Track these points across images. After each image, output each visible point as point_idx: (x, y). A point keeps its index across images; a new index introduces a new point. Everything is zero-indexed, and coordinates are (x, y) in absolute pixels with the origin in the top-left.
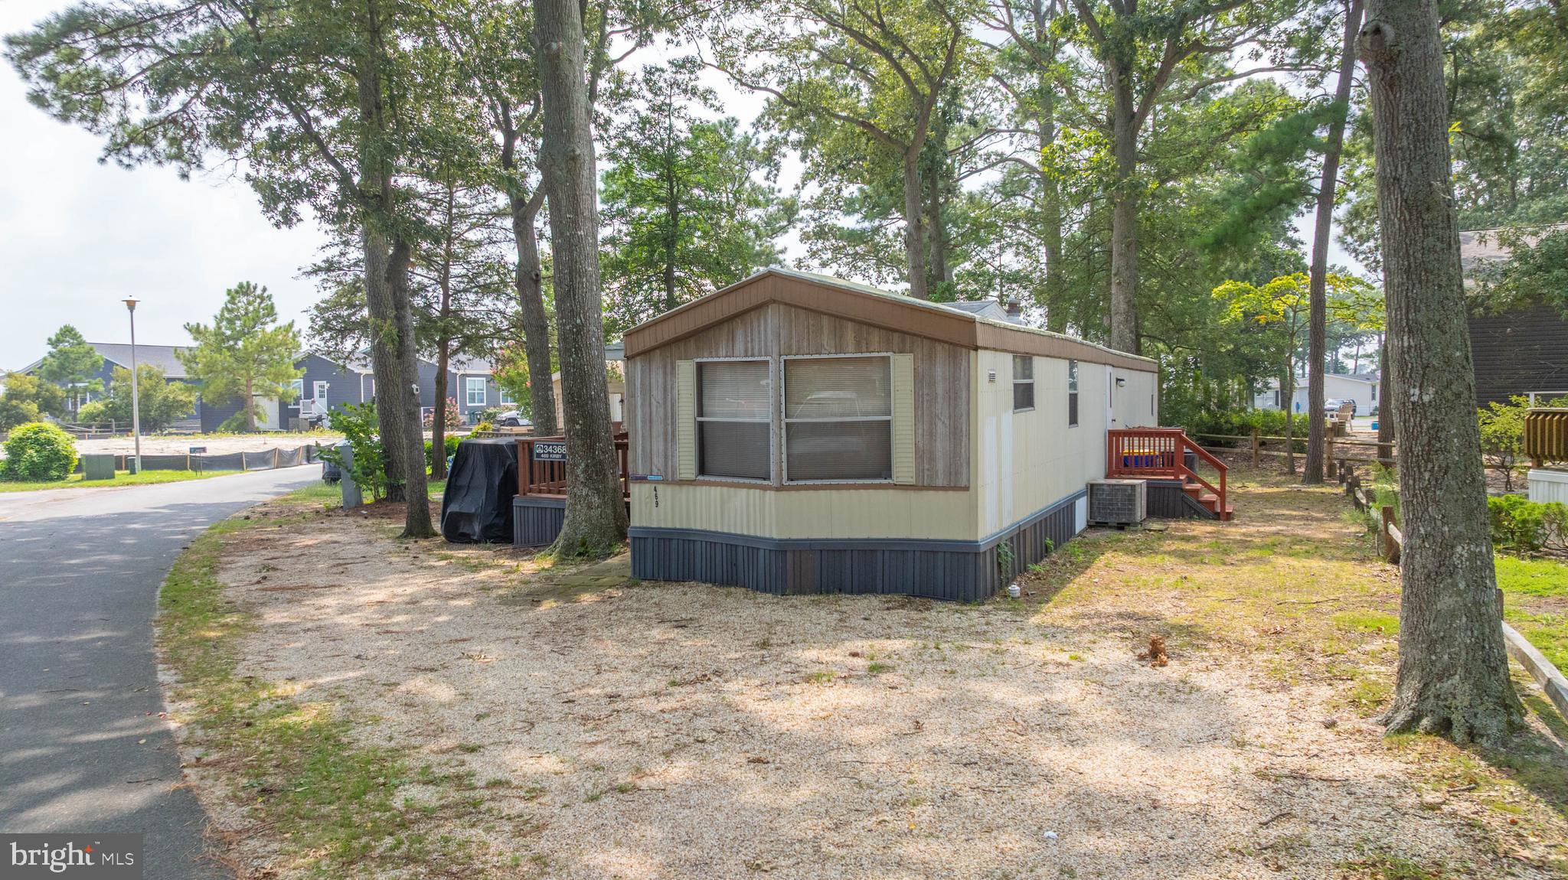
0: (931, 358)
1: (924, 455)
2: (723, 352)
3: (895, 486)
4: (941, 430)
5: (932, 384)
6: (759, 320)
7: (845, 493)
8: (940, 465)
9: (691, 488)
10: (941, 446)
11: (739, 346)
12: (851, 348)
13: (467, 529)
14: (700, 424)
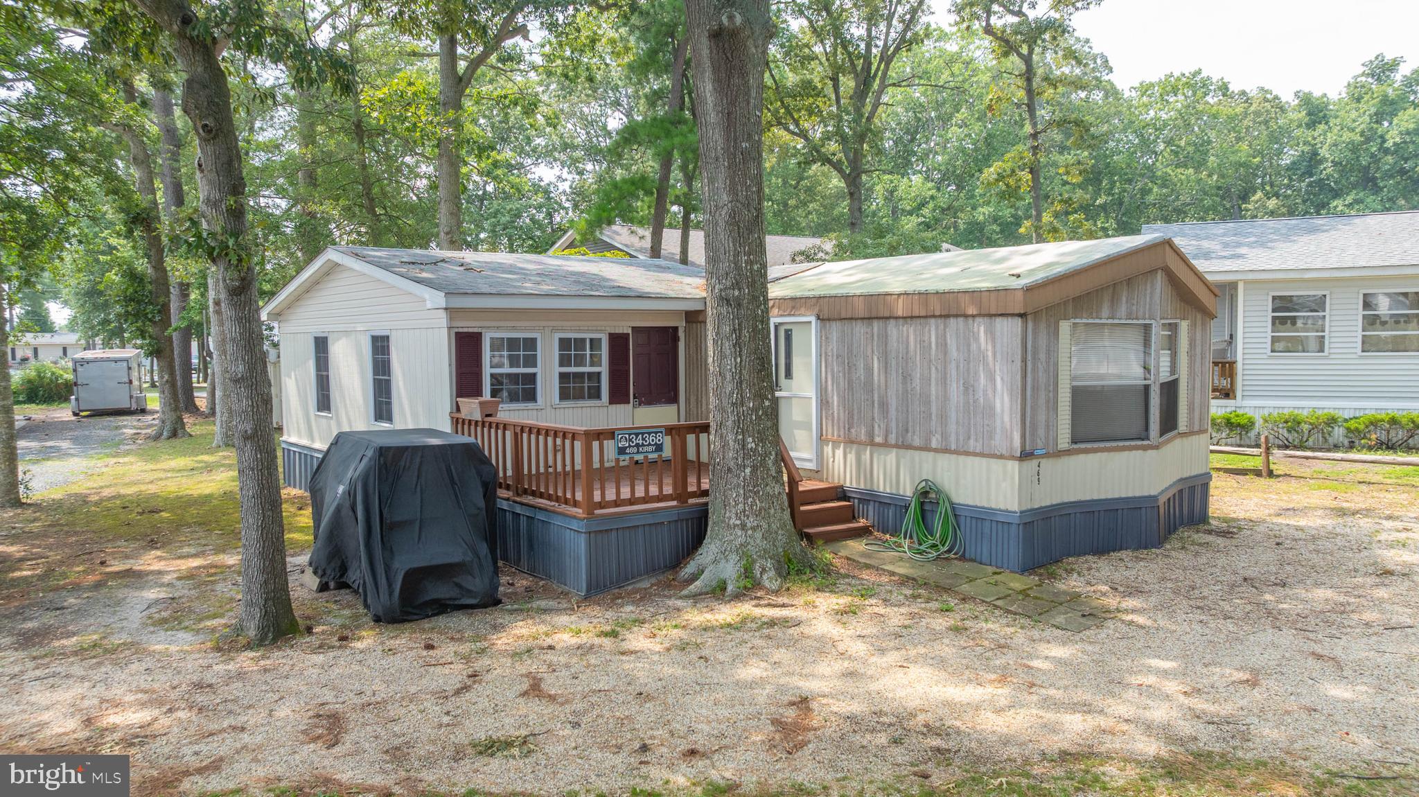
0: (1196, 325)
1: (1191, 407)
2: (1105, 312)
3: (1180, 435)
4: (1198, 385)
5: (1195, 346)
8: (1197, 414)
9: (1067, 458)
10: (1198, 398)
11: (1123, 310)
12: (1174, 313)
13: (439, 591)
14: (1073, 388)
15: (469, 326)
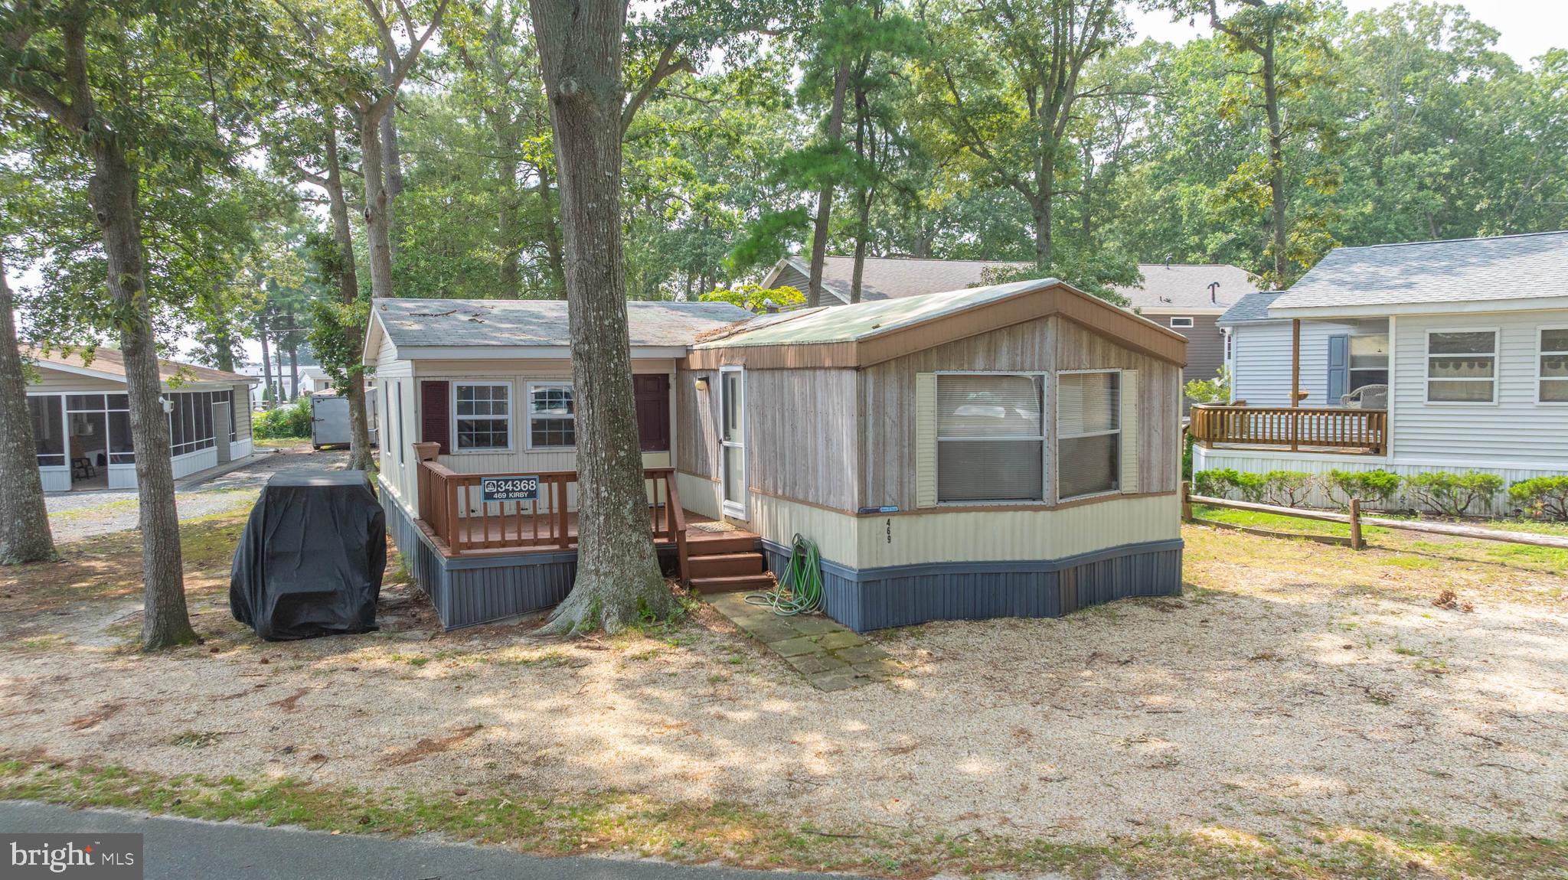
0: (1150, 373)
1: (1144, 466)
2: (979, 363)
3: (1122, 496)
4: (1157, 440)
5: (1150, 399)
6: (1033, 333)
7: (1094, 506)
9: (931, 517)
10: (1156, 457)
11: (1004, 359)
13: (317, 616)
14: (940, 443)
15: (435, 375)
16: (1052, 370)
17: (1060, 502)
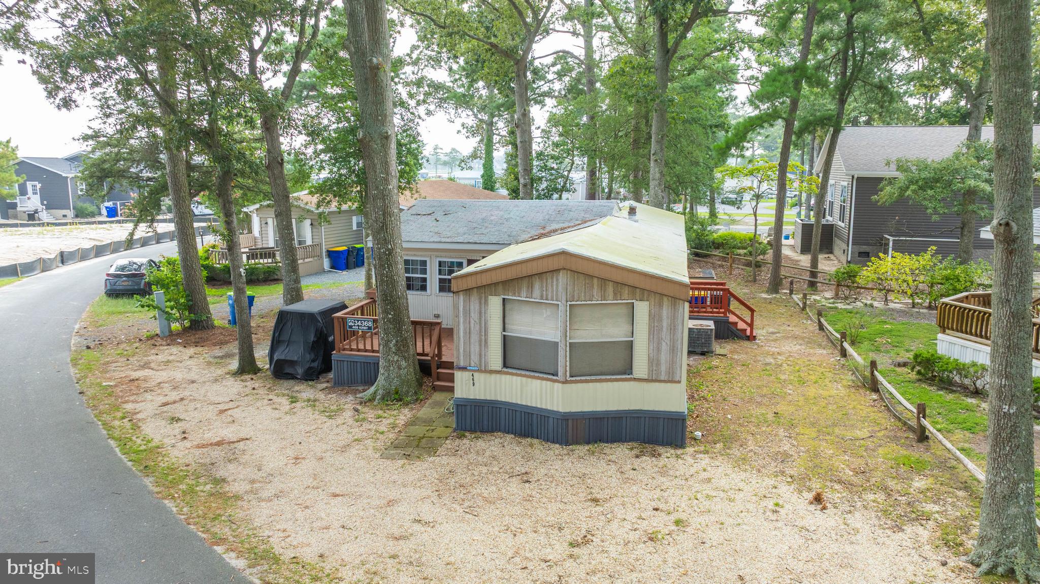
0: (661, 305)
1: (653, 362)
2: (524, 293)
3: (635, 379)
4: (665, 347)
5: (660, 320)
6: (552, 278)
7: (604, 384)
8: (663, 368)
10: (664, 357)
11: (537, 292)
12: (611, 297)
14: (504, 336)
16: (564, 302)
17: (569, 379)
